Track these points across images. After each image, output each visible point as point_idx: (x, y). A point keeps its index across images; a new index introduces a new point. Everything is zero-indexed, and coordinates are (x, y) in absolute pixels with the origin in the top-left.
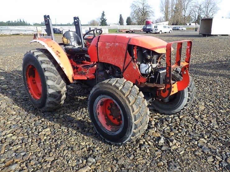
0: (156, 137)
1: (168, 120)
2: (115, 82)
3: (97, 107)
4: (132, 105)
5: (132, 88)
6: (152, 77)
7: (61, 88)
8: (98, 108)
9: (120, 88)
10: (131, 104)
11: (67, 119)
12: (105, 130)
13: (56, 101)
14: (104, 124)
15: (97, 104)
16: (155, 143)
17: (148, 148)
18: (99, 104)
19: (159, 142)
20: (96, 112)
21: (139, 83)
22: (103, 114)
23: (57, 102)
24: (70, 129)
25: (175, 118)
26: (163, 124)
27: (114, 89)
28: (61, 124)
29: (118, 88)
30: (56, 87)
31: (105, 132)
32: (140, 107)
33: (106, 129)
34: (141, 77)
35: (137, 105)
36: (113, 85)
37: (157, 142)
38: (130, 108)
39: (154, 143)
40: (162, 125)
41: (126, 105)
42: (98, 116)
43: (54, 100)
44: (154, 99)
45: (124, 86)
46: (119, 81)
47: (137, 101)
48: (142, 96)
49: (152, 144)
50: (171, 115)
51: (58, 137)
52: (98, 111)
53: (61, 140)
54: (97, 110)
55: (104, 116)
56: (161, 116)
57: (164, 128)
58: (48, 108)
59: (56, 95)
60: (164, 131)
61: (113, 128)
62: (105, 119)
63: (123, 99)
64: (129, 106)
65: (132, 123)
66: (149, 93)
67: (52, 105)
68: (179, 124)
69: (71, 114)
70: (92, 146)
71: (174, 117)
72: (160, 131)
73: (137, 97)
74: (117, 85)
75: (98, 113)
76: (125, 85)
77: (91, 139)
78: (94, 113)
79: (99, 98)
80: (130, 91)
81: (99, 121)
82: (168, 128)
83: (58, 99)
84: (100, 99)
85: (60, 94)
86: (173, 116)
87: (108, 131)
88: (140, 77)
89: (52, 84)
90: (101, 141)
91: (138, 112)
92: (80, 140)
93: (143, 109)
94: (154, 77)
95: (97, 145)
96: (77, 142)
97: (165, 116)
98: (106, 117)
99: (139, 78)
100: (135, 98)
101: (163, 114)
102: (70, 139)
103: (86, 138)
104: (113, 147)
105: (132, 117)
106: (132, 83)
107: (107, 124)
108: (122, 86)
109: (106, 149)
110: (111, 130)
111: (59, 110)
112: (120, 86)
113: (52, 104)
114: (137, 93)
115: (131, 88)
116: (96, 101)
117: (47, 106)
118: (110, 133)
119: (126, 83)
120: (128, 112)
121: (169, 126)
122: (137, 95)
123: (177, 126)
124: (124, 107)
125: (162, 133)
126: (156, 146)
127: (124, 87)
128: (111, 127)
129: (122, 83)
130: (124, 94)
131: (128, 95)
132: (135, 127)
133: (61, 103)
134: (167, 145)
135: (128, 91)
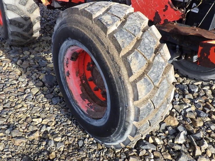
0: (170, 128)
1: (192, 90)
2: (104, 10)
3: (65, 62)
4: (135, 81)
5: (144, 31)
6: (193, 10)
7: (28, 11)
8: (67, 64)
9: (111, 29)
10: (132, 79)
11: (37, 63)
12: (77, 108)
13: (24, 32)
14: (77, 94)
15: (64, 55)
16: (168, 141)
17: (153, 152)
18: (68, 55)
19: (175, 142)
20: (63, 69)
21: (162, 22)
22: (77, 76)
23: (26, 34)
24: (31, 84)
25: (204, 88)
26: (184, 97)
27: (97, 28)
28: (23, 72)
29: (105, 29)
30: (19, 9)
31: (76, 110)
32: (155, 87)
33: (79, 106)
34: (169, 7)
35: (149, 84)
36: (94, 17)
37: (171, 141)
38: (130, 88)
39: (165, 140)
40: (182, 99)
41: (120, 78)
42: (67, 78)
43: (20, 30)
44: (183, 58)
45: (123, 23)
46: (113, 9)
47: (152, 72)
48: (165, 58)
49: (162, 142)
50: (198, 81)
51: (3, 98)
52: (66, 70)
53: (6, 106)
54: (65, 67)
55: (78, 79)
56: (181, 80)
57: (185, 107)
58: (12, 41)
59: (21, 23)
60: (186, 113)
61: (91, 107)
62: (80, 85)
63: (113, 60)
64: (126, 81)
65: (129, 123)
66: (176, 45)
67: (18, 38)
68: (210, 101)
69: (48, 54)
70: (51, 130)
71: (203, 86)
72: (178, 112)
73: (154, 59)
74: (107, 18)
75: (68, 73)
76: (128, 22)
77: (56, 112)
78: (60, 72)
79: (67, 44)
80: (139, 41)
81: (68, 87)
82: (193, 108)
83: (25, 30)
84: (69, 47)
85: (29, 21)
86: (200, 83)
87: (80, 111)
88: (166, 6)
89: (11, 3)
90: (71, 120)
91: (147, 99)
92: (36, 112)
93: (163, 91)
94: (197, 12)
95: (61, 129)
96: (29, 116)
97: (188, 82)
98: (84, 82)
99: (164, 11)
100: (146, 62)
101: (185, 77)
102: (20, 106)
103: (47, 109)
104: (88, 139)
105: (129, 111)
106: (147, 20)
107: (83, 96)
108: (119, 23)
109: (74, 141)
110: (87, 111)
111: (33, 46)
112: (114, 21)
113: (17, 35)
114: (154, 47)
115: (141, 33)
116: (61, 48)
117: (11, 38)
118: (85, 116)
119: (131, 16)
120: (122, 98)
121: (195, 103)
122: (155, 53)
123: (207, 106)
124: (114, 82)
125: (182, 119)
126: (168, 148)
127: (125, 26)
128: (88, 104)
129: (120, 15)
130: (119, 49)
131: (129, 53)
132: (134, 132)
133: (34, 35)
134: (190, 150)
135: (132, 39)
